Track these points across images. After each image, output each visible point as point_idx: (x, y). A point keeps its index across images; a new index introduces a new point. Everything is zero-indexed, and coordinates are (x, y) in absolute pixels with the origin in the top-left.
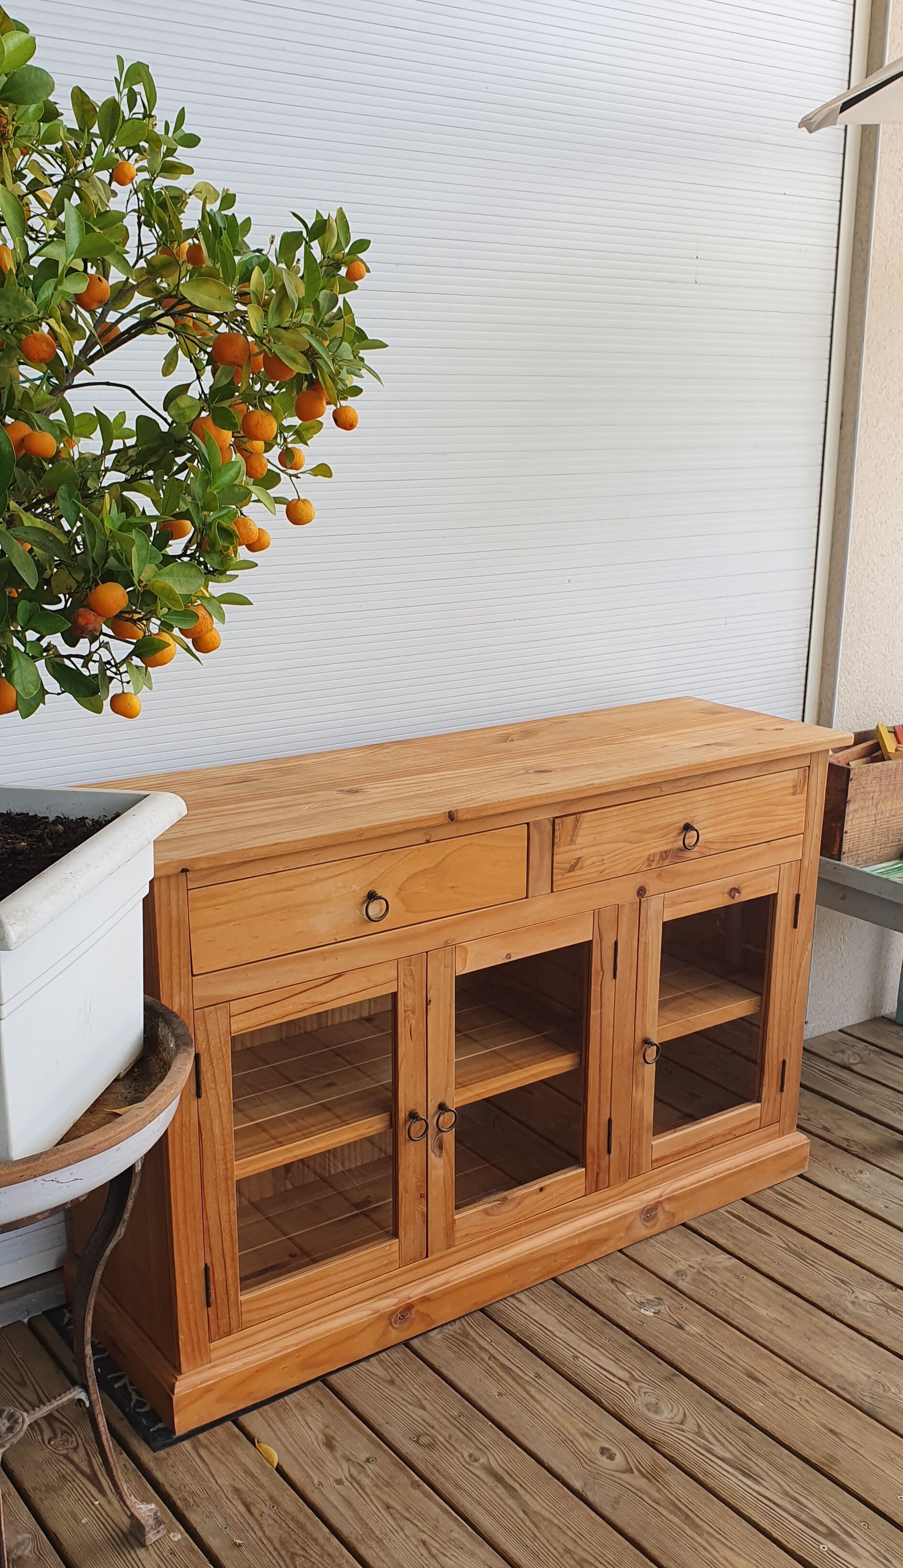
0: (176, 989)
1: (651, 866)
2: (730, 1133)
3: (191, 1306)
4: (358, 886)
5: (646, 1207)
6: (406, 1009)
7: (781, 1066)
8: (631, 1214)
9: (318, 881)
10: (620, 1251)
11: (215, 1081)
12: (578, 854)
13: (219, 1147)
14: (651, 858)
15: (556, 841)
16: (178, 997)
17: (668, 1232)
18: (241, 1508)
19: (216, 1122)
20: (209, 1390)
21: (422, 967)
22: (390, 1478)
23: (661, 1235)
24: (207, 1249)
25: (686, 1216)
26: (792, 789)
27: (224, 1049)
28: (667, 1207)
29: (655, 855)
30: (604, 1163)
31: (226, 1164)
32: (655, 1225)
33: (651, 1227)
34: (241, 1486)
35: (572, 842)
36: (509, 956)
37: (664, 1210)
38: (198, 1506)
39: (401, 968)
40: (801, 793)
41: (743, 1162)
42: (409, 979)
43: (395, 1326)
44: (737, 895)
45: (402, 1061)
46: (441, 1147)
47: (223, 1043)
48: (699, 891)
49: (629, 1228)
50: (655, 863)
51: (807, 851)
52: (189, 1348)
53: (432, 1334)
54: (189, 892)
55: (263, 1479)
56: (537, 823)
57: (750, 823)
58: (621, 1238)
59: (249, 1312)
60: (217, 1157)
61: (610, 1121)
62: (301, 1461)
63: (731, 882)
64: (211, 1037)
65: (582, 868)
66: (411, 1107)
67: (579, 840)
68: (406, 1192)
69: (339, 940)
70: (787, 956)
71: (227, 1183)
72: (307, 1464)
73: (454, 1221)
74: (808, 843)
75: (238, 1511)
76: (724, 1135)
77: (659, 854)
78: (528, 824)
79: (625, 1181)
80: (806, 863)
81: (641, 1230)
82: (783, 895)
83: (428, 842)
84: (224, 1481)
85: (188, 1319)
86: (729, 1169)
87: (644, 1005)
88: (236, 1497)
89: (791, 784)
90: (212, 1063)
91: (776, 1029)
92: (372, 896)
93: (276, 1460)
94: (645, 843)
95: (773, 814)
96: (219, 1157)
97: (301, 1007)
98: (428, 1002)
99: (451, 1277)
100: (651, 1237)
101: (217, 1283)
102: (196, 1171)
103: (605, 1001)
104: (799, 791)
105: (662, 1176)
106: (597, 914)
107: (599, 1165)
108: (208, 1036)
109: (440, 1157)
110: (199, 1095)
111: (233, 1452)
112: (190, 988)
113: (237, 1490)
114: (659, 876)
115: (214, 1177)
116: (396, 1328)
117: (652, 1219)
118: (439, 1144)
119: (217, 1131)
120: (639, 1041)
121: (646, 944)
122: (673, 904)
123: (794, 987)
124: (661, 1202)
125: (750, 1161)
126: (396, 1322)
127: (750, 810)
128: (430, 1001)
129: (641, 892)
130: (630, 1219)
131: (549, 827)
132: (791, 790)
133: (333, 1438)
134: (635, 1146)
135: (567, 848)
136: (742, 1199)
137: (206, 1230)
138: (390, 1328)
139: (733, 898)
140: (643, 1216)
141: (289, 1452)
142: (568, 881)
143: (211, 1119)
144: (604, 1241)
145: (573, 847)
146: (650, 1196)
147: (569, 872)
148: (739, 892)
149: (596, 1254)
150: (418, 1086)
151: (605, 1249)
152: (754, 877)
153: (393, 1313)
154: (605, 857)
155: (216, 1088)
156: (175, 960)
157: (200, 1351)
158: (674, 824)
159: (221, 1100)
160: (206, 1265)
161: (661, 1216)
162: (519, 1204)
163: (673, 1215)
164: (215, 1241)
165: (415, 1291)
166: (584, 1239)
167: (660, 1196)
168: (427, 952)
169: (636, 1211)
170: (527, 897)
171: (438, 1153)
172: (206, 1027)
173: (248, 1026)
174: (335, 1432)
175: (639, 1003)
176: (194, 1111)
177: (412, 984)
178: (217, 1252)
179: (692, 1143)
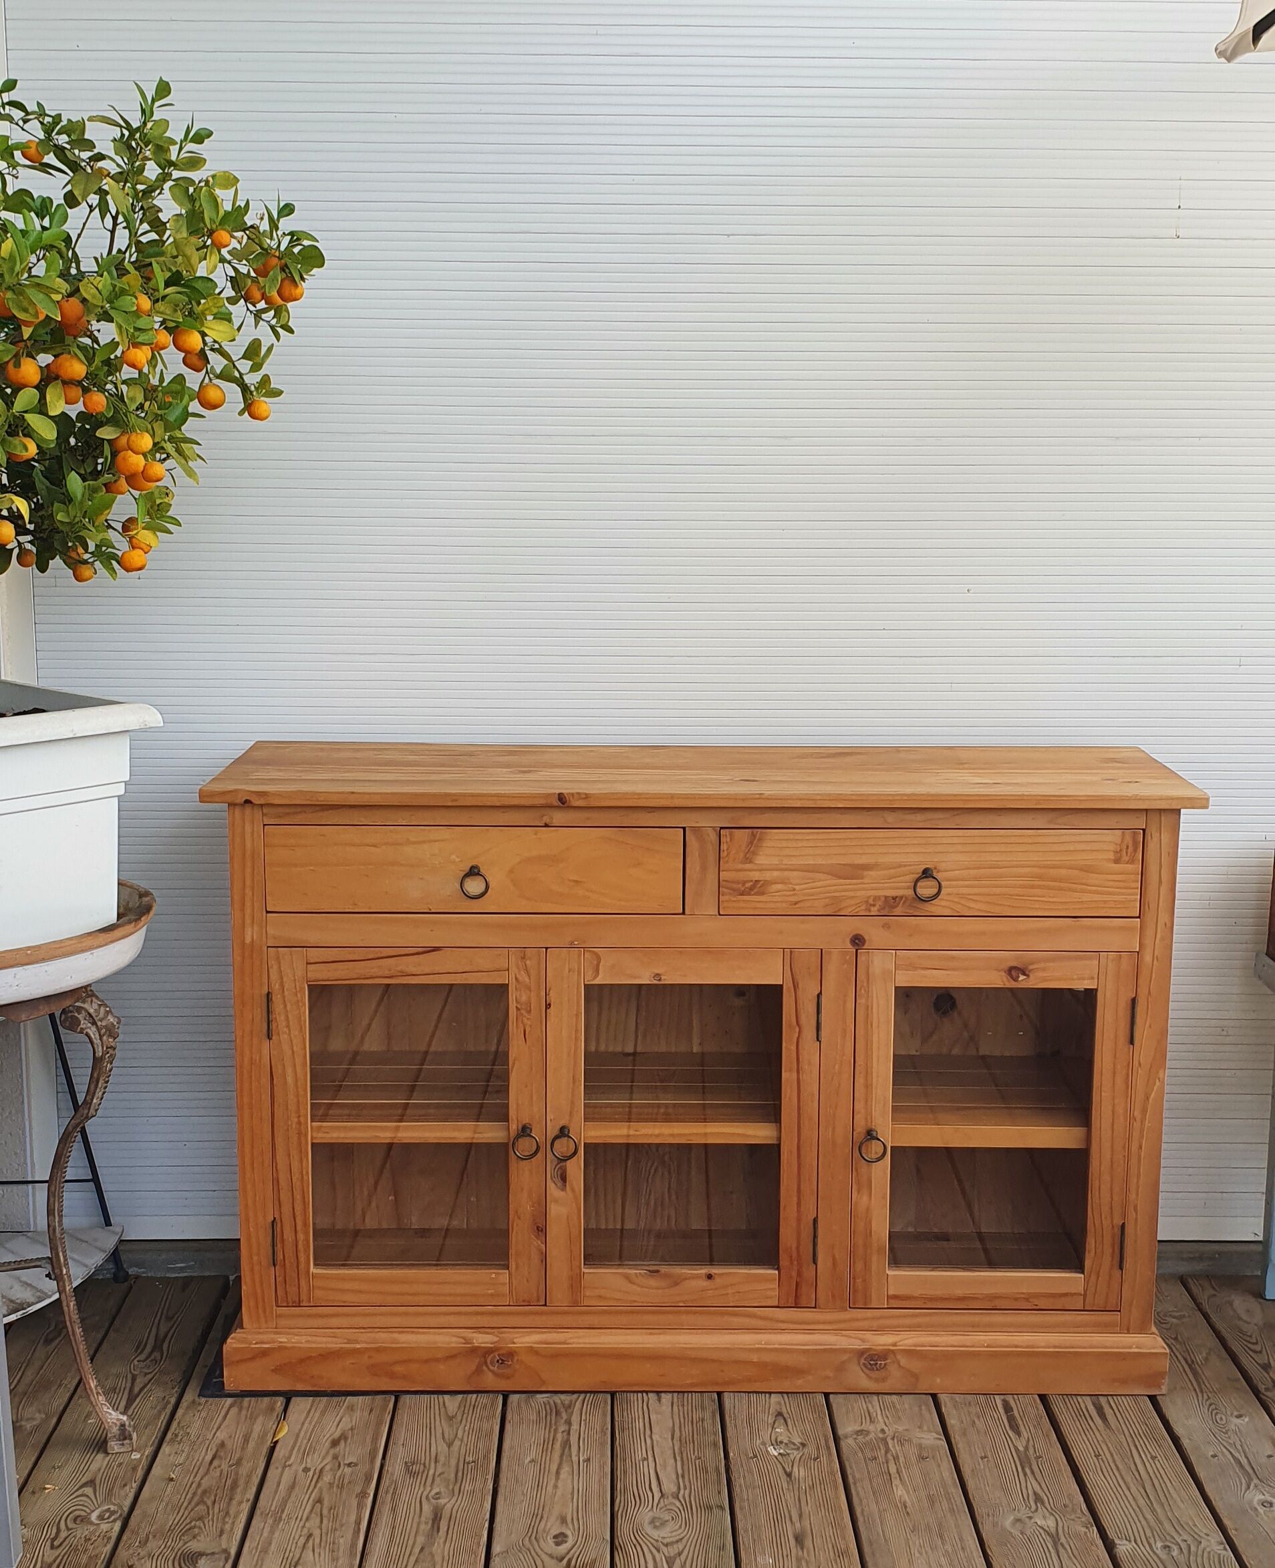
0: (248, 921)
1: (870, 911)
2: (1027, 1300)
3: (255, 1258)
4: (458, 857)
5: (870, 1349)
6: (518, 1006)
7: (1117, 1231)
8: (845, 1351)
9: (409, 842)
10: (827, 1395)
11: (288, 1026)
12: (756, 875)
13: (291, 1097)
14: (871, 901)
15: (723, 854)
16: (250, 929)
17: (904, 1396)
18: (208, 1458)
19: (289, 1071)
20: (264, 1353)
21: (539, 964)
22: (350, 1482)
23: (894, 1397)
24: (276, 1203)
25: (937, 1383)
26: (1112, 854)
27: (299, 995)
28: (903, 1361)
29: (876, 898)
30: (809, 1272)
31: (299, 1117)
32: (884, 1379)
33: (877, 1380)
34: (229, 1444)
35: (748, 859)
36: (658, 976)
37: (900, 1366)
38: (179, 1444)
39: (513, 959)
40: (1132, 861)
41: (1043, 1344)
42: (522, 973)
43: (492, 1368)
44: (1022, 977)
45: (514, 1064)
46: (564, 1178)
47: (298, 989)
48: (953, 958)
49: (841, 1368)
50: (876, 908)
51: (1148, 942)
52: (252, 1304)
53: (538, 1396)
54: (266, 827)
55: (252, 1444)
56: (696, 829)
57: (1039, 887)
58: (827, 1377)
59: (319, 1288)
60: (289, 1107)
61: (815, 1221)
62: (298, 1445)
63: (1010, 959)
64: (285, 979)
65: (763, 894)
66: (526, 1121)
67: (761, 860)
68: (519, 1218)
69: (432, 911)
70: (1119, 1080)
71: (299, 1138)
72: (299, 1450)
73: (580, 1276)
74: (1149, 932)
75: (204, 1459)
76: (1016, 1299)
77: (883, 899)
78: (684, 829)
79: (843, 1309)
80: (1148, 958)
81: (859, 1378)
82: (1108, 994)
83: (546, 826)
84: (221, 1435)
85: (252, 1270)
86: (1016, 1346)
87: (868, 1086)
88: (214, 1450)
89: (1112, 847)
90: (285, 1006)
91: (1106, 1178)
92: (474, 872)
93: (279, 1436)
94: (859, 881)
95: (1084, 881)
96: (292, 1107)
97: (387, 973)
98: (548, 1006)
99: (571, 1338)
100: (878, 1394)
101: (286, 1243)
102: (266, 1113)
103: (805, 1066)
104: (1125, 858)
105: (908, 1321)
106: (790, 955)
107: (799, 1274)
108: (282, 978)
109: (562, 1190)
110: (269, 1037)
111: (255, 1419)
112: (264, 924)
113: (222, 1445)
114: (886, 926)
115: (286, 1128)
116: (492, 1371)
117: (877, 1370)
118: (561, 1175)
119: (290, 1080)
120: (860, 1129)
121: (868, 1008)
122: (911, 967)
123: (1137, 1125)
124: (893, 1351)
125: (1055, 1347)
126: (492, 1363)
127: (1036, 870)
128: (550, 1005)
129: (858, 941)
130: (845, 1357)
131: (713, 836)
132: (1111, 856)
133: (346, 1439)
134: (859, 1266)
135: (740, 866)
136: (1040, 1396)
137: (276, 1181)
138: (485, 1368)
139: (1016, 980)
140: (862, 1361)
141: (298, 1436)
142: (742, 905)
143: (284, 1065)
144: (799, 1372)
145: (748, 866)
146: (883, 1341)
147: (742, 895)
148: (1024, 974)
149: (786, 1386)
150: (534, 1098)
151: (799, 1384)
152: (1053, 960)
153: (489, 1351)
154: (797, 887)
155: (289, 1035)
156: (248, 892)
157: (265, 1311)
158: (905, 866)
159: (295, 1048)
160: (275, 1218)
161: (894, 1371)
162: (676, 1284)
163: (915, 1376)
164: (285, 1196)
165: (525, 1340)
166: (767, 1358)
167: (895, 1345)
168: (547, 948)
169: (852, 1351)
170: (684, 913)
171: (560, 1184)
172: (280, 967)
173: (326, 978)
174: (353, 1436)
175: (860, 1081)
176: (266, 1052)
177: (527, 980)
178: (286, 1209)
179: (959, 1292)
